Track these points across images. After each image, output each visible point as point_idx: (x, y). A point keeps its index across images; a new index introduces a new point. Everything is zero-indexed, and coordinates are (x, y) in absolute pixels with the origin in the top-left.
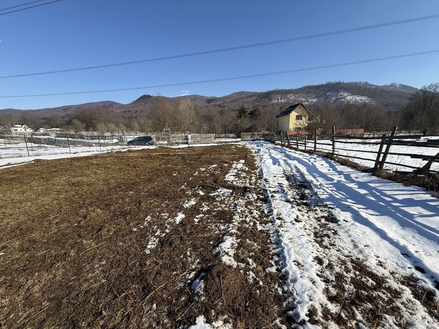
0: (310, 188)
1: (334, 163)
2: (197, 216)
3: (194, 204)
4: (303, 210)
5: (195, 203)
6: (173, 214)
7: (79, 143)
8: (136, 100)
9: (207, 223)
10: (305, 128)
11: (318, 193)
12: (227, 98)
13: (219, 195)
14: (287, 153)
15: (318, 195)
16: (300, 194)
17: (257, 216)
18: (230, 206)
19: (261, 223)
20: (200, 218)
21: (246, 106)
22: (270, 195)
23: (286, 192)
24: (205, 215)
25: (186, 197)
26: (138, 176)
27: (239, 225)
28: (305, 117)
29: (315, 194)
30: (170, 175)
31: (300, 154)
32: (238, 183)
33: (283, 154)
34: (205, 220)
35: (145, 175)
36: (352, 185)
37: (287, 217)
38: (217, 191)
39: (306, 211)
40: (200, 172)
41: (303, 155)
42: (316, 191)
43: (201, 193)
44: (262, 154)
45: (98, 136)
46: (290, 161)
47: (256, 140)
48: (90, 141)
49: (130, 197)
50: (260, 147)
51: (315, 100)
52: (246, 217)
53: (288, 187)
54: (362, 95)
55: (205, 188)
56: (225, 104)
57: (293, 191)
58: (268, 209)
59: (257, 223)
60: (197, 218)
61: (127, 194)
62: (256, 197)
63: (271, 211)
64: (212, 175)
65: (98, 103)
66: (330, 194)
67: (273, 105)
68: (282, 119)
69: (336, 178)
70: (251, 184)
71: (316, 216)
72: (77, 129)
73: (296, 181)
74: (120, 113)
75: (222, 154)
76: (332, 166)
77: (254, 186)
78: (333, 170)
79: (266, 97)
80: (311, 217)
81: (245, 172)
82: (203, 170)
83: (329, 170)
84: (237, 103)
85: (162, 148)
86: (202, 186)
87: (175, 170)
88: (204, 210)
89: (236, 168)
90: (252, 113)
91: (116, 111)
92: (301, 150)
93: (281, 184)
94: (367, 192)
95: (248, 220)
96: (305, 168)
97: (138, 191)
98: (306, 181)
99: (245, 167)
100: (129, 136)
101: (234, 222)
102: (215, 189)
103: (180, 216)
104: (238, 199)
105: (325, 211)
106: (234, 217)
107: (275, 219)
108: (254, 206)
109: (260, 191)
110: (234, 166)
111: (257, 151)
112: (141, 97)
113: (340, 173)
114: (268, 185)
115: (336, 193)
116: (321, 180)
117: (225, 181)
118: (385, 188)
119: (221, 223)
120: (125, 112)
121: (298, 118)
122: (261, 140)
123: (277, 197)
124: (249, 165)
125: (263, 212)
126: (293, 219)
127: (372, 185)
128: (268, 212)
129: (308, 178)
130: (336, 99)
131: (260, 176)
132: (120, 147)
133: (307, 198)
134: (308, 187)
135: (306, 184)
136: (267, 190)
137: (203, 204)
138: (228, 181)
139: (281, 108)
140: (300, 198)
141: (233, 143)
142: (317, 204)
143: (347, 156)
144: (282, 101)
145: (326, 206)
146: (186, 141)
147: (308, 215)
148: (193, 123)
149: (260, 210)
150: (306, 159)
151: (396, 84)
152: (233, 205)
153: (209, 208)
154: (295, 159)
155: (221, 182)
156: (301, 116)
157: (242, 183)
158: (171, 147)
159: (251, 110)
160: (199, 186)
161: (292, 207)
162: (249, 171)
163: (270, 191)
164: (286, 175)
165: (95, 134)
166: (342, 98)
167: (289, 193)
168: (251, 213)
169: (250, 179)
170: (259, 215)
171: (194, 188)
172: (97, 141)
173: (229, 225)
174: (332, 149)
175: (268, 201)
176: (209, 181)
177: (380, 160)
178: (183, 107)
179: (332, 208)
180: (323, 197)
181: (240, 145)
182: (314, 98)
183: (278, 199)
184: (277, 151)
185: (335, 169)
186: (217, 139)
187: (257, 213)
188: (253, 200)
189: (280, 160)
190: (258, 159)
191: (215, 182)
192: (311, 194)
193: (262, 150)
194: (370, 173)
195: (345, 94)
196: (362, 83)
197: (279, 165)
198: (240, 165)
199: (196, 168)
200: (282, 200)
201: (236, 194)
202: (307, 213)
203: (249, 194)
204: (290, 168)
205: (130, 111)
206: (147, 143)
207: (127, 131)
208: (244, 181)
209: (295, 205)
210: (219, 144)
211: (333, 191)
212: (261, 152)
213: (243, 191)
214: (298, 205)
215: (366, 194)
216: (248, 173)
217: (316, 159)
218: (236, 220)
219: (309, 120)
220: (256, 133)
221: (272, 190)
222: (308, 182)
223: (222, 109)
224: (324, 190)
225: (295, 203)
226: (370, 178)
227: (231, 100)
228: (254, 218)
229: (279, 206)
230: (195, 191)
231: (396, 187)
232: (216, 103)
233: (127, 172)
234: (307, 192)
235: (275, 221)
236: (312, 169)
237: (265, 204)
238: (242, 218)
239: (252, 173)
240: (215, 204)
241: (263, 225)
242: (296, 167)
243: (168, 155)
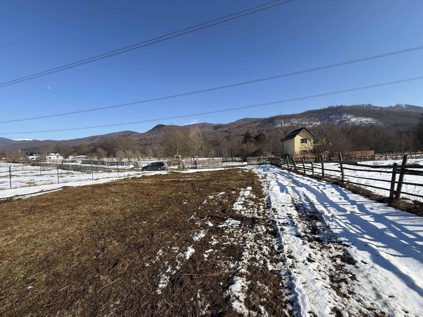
0: (321, 220)
1: (345, 190)
2: (206, 252)
3: (203, 237)
4: (315, 247)
5: (204, 235)
6: (184, 247)
7: (101, 169)
8: (151, 129)
9: (217, 259)
10: (311, 151)
11: (331, 227)
12: (233, 125)
13: (227, 227)
14: (295, 178)
15: (331, 229)
16: (311, 226)
17: (267, 253)
18: (239, 240)
19: (271, 262)
20: (210, 253)
21: (251, 131)
22: (279, 227)
23: (296, 224)
24: (214, 250)
25: (196, 228)
26: (151, 204)
27: (249, 264)
28: (310, 140)
29: (327, 228)
30: (181, 203)
31: (308, 180)
32: (247, 213)
33: (290, 180)
34: (214, 255)
35: (157, 204)
36: (367, 218)
37: (299, 256)
38: (226, 222)
39: (319, 249)
40: (209, 201)
41: (311, 181)
42: (328, 224)
43: (210, 224)
44: (269, 180)
45: (117, 162)
46: (298, 189)
47: (262, 164)
48: (110, 167)
49: (143, 228)
50: (266, 172)
51: (318, 123)
52: (256, 253)
53: (297, 218)
54: (367, 117)
55: (214, 219)
56: (231, 130)
57: (303, 223)
58: (278, 244)
59: (267, 262)
60: (207, 254)
61: (140, 225)
62: (265, 230)
63: (281, 247)
64: (220, 203)
65: (119, 133)
66: (344, 229)
67: (277, 129)
68: (287, 143)
69: (349, 208)
70: (259, 215)
71: (331, 255)
72: (100, 156)
73: (306, 211)
74: (137, 140)
75: (230, 180)
76: (343, 194)
77: (262, 217)
78: (344, 199)
79: (270, 122)
80: (325, 256)
81: (253, 200)
82: (211, 198)
83: (340, 199)
84: (242, 129)
85: (173, 174)
86: (211, 217)
87: (185, 198)
88: (213, 244)
89: (243, 196)
90: (256, 138)
91: (134, 139)
92: (308, 176)
93: (290, 214)
94: (385, 227)
95: (258, 257)
96: (314, 196)
97: (151, 221)
98: (316, 211)
99: (252, 195)
100: (143, 162)
101: (244, 260)
102: (223, 220)
103: (190, 251)
104: (247, 232)
105: (340, 249)
106: (244, 253)
107: (286, 257)
108: (263, 241)
109: (269, 222)
110: (241, 193)
111: (264, 176)
112: (156, 127)
113: (353, 203)
114: (277, 215)
115: (350, 226)
116: (333, 211)
117: (233, 210)
118: (406, 222)
119: (230, 260)
120: (141, 139)
121: (303, 141)
122: (267, 164)
123: (287, 230)
124: (256, 192)
125: (273, 248)
126: (305, 259)
127: (390, 218)
128: (279, 249)
129: (318, 208)
130: (340, 122)
131: (268, 206)
132: (135, 172)
133: (319, 232)
134: (319, 218)
135: (317, 215)
136: (276, 222)
137: (212, 237)
138: (236, 210)
139: (285, 132)
140: (311, 232)
141: (239, 167)
142: (330, 239)
143: (358, 184)
144: (286, 125)
145: (340, 243)
146: (195, 166)
147: (322, 253)
148: (201, 148)
149: (270, 245)
150: (315, 185)
151: (401, 105)
152: (242, 238)
153: (218, 242)
154: (303, 185)
155: (229, 212)
156: (306, 140)
157: (250, 213)
158: (181, 172)
159: (256, 134)
160: (208, 217)
161: (304, 244)
162: (257, 199)
163: (279, 223)
164: (295, 204)
165: (115, 160)
166: (346, 120)
167: (300, 225)
168: (261, 249)
169: (259, 209)
170: (269, 251)
171: (203, 218)
172: (116, 167)
173: (238, 263)
174: (341, 176)
175: (277, 235)
176: (217, 210)
177: (395, 189)
178: (192, 134)
179: (348, 246)
180: (336, 231)
181: (246, 170)
182: (318, 121)
183: (288, 232)
184: (284, 176)
185: (347, 198)
186: (224, 163)
187: (267, 249)
188: (261, 233)
189: (288, 187)
190: (265, 186)
191: (224, 211)
192: (322, 227)
193: (269, 175)
194: (386, 204)
195: (349, 117)
196: (365, 106)
197: (287, 193)
198: (247, 192)
199: (204, 196)
200: (293, 235)
201: (244, 226)
202: (320, 251)
203: (258, 226)
204: (298, 196)
205: (146, 139)
206: (159, 169)
207: (142, 157)
208: (252, 211)
209: (306, 241)
210: (226, 169)
211: (347, 224)
212: (267, 177)
213: (252, 223)
214: (310, 240)
215: (384, 230)
216: (256, 201)
217: (325, 186)
218: (245, 258)
219: (314, 143)
220: (262, 157)
221: (281, 221)
222: (318, 213)
223: (228, 134)
224: (337, 223)
225: (306, 238)
226: (387, 210)
227: (236, 126)
228: (264, 254)
229: (290, 242)
230: (204, 221)
231: (418, 221)
232: (222, 130)
233: (141, 200)
234: (318, 225)
235: (286, 259)
236: (322, 198)
237: (275, 238)
238: (252, 254)
239: (260, 202)
240: (224, 238)
241: (274, 264)
242: (305, 195)
243: (179, 181)
